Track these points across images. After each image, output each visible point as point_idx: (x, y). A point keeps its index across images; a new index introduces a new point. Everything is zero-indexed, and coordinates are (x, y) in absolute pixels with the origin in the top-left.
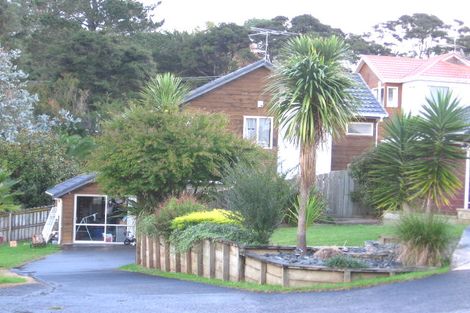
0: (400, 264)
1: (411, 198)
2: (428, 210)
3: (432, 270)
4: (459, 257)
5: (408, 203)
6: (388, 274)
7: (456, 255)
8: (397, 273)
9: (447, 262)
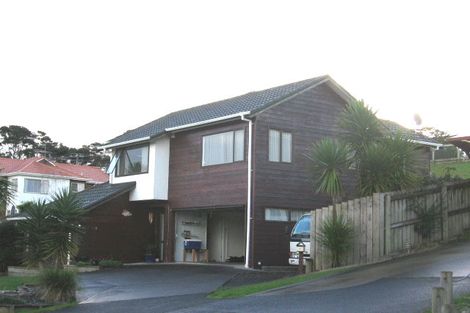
0: (44, 301)
1: (44, 259)
2: (56, 266)
3: (65, 305)
4: (80, 296)
5: (43, 262)
6: (38, 307)
7: (78, 294)
8: (44, 307)
9: (74, 299)
